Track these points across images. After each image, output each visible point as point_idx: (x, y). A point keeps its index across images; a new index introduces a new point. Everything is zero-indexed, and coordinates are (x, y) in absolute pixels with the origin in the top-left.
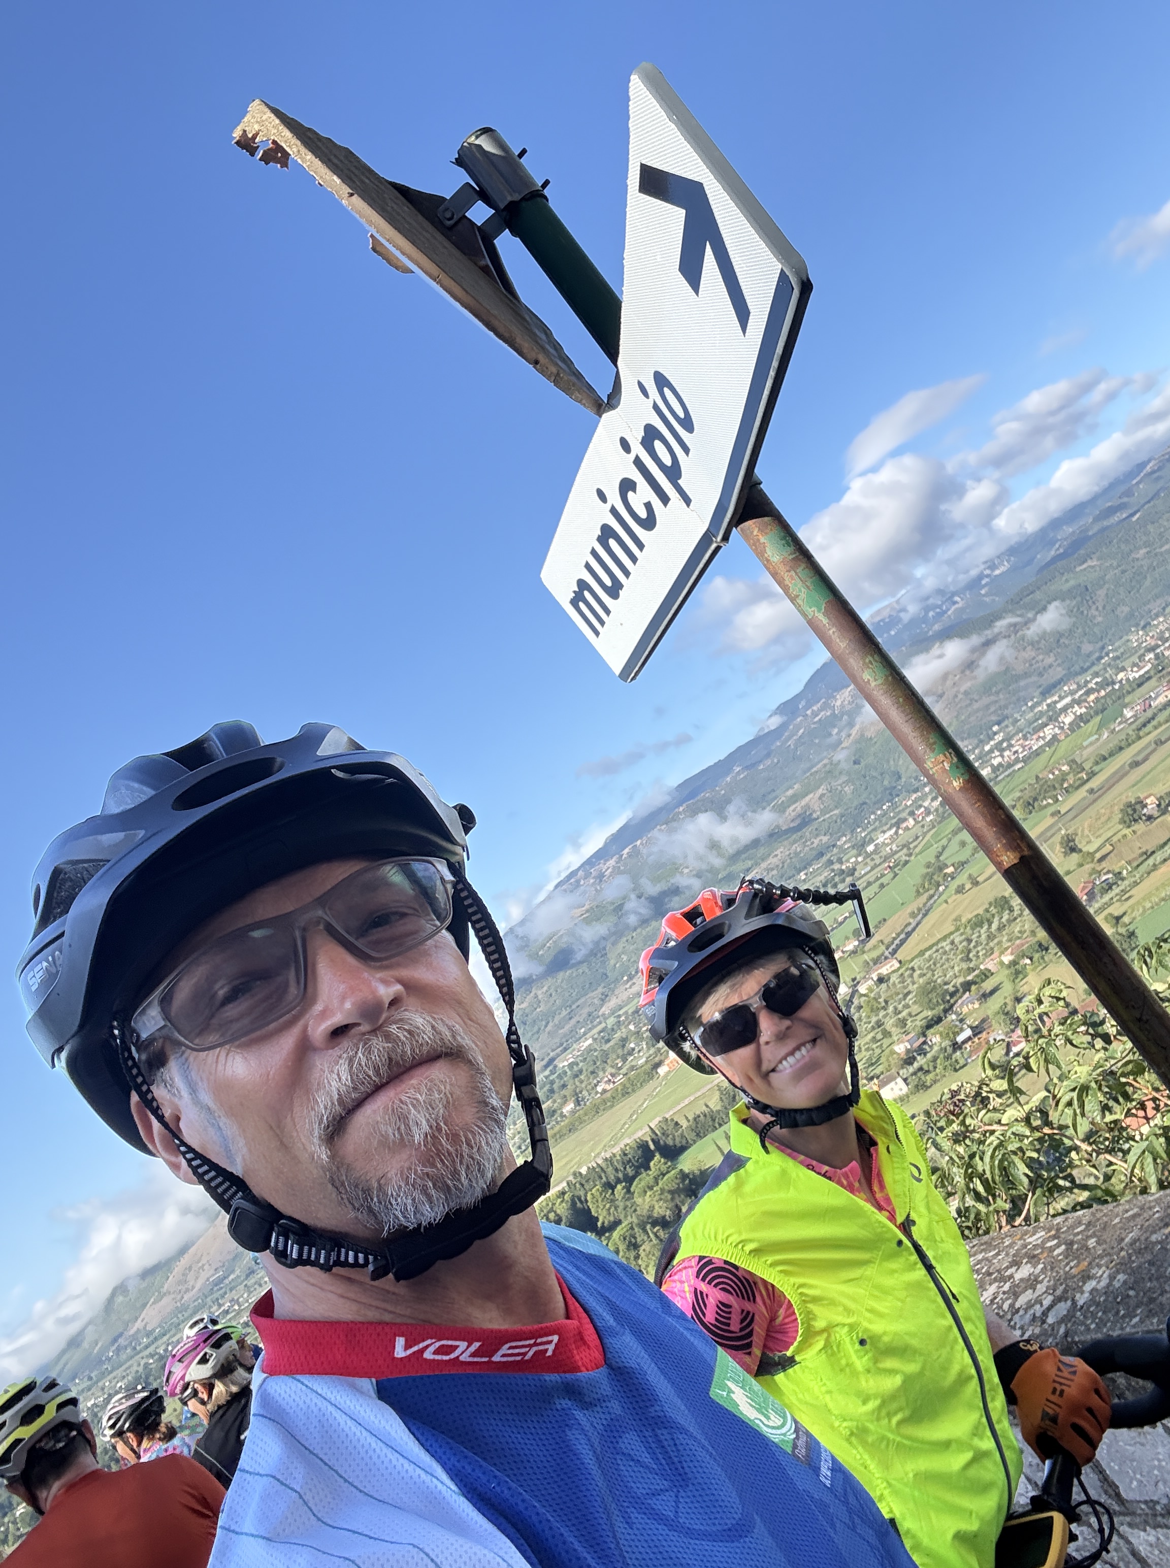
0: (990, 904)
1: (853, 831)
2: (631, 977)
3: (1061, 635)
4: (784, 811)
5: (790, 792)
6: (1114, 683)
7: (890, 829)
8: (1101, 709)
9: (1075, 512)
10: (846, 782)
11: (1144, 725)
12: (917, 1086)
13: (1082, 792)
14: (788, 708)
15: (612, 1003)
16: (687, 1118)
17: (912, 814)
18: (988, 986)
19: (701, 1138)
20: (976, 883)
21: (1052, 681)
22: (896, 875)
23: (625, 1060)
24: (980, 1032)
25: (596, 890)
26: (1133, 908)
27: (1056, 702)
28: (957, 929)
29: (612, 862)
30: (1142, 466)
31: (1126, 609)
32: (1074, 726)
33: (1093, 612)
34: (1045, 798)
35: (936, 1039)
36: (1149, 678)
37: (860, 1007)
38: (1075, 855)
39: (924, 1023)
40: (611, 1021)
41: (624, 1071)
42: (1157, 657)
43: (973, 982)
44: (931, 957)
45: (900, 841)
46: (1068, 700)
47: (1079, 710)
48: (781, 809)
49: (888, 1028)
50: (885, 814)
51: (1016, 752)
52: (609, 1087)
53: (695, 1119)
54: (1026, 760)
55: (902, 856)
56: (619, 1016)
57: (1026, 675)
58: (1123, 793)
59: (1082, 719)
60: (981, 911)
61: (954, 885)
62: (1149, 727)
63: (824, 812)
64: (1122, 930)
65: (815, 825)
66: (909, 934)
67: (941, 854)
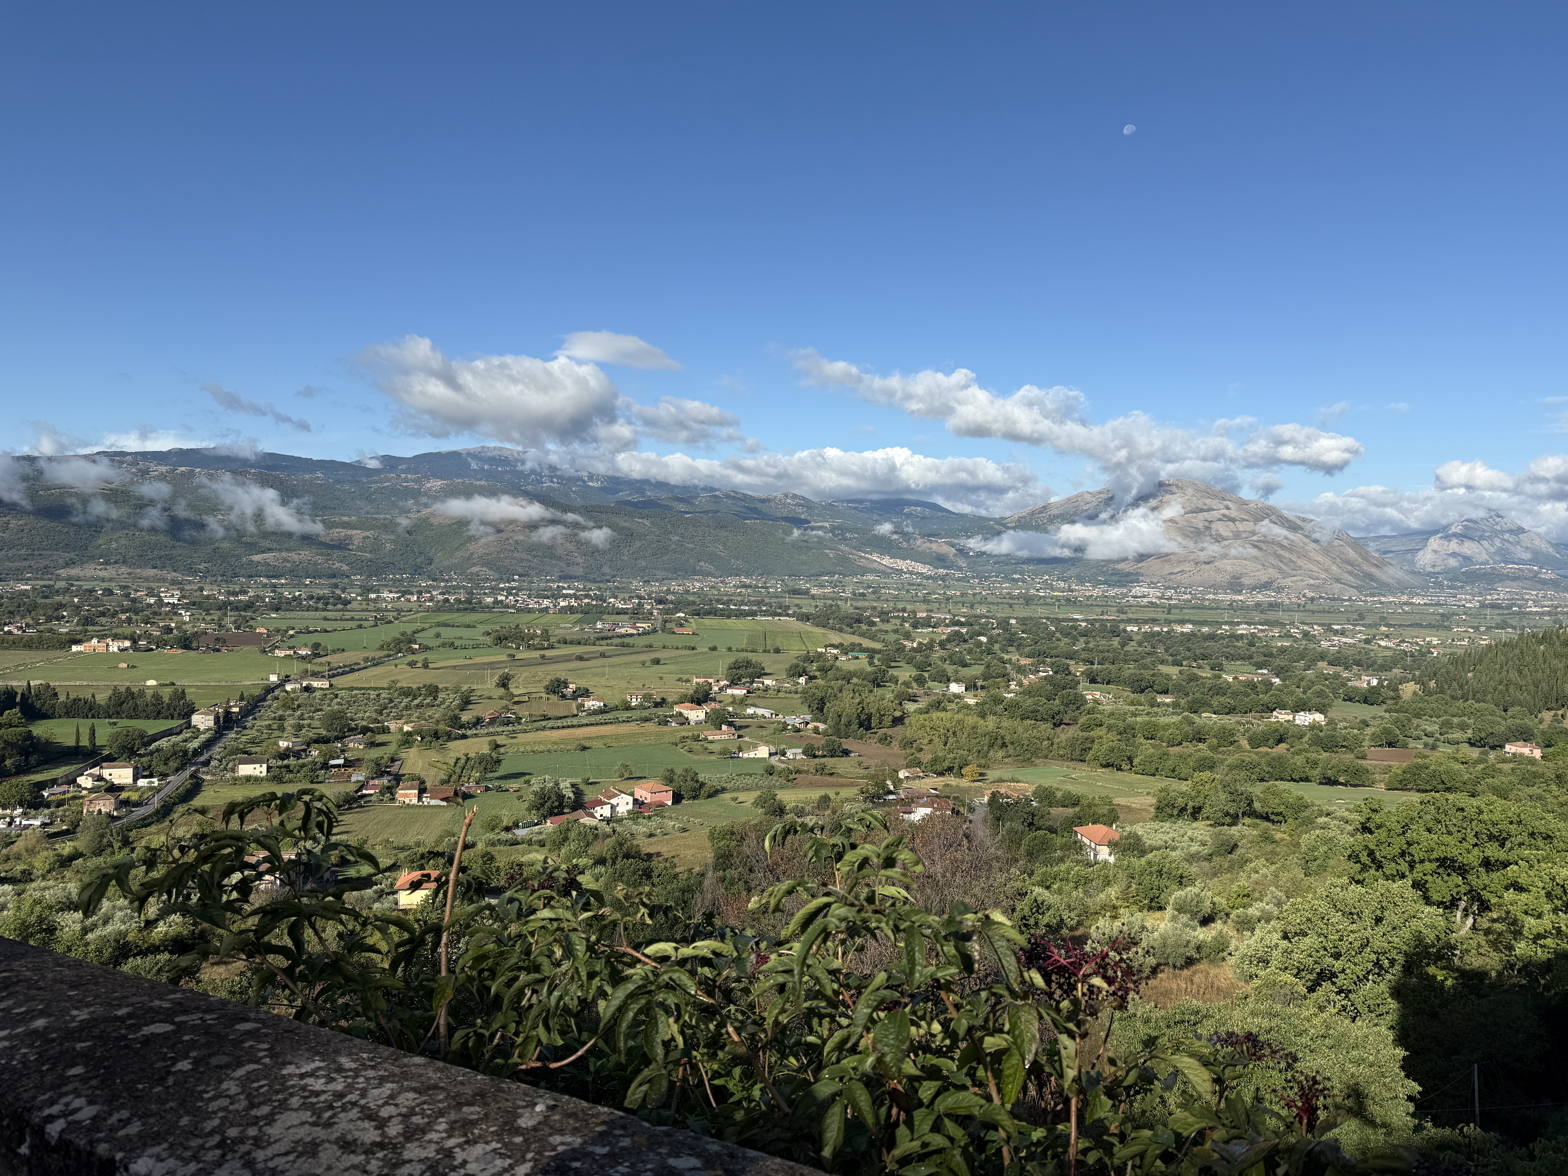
0: (425, 686)
1: (370, 576)
2: (106, 563)
3: (598, 551)
4: (330, 528)
5: (346, 519)
6: (605, 601)
7: (396, 592)
8: (586, 611)
9: (662, 485)
10: (393, 541)
11: (603, 639)
12: (274, 777)
13: (537, 654)
14: (391, 463)
15: (74, 571)
16: (68, 694)
17: (420, 593)
18: (380, 738)
19: (69, 717)
20: (426, 666)
21: (572, 573)
22: (376, 625)
23: (49, 620)
24: (350, 767)
25: (132, 479)
26: (512, 745)
27: (564, 588)
28: (389, 689)
29: (163, 469)
30: (712, 489)
31: (644, 564)
32: (563, 610)
33: (625, 551)
34: (512, 642)
35: (315, 753)
36: (626, 613)
37: (277, 698)
38: (502, 690)
39: (315, 737)
40: (61, 584)
41: (41, 628)
42: (639, 604)
43: (371, 730)
44: (356, 695)
45: (398, 605)
46: (571, 592)
47: (573, 603)
48: (329, 525)
49: (286, 724)
50: (402, 580)
51: (517, 601)
52: (15, 631)
53: (75, 700)
54: (519, 610)
55: (390, 616)
56: (72, 585)
57: (560, 558)
58: (559, 671)
59: (570, 609)
60: (414, 686)
61: (411, 658)
62: (605, 642)
63: (359, 549)
64: (494, 755)
65: (346, 553)
66: (353, 671)
67: (418, 632)
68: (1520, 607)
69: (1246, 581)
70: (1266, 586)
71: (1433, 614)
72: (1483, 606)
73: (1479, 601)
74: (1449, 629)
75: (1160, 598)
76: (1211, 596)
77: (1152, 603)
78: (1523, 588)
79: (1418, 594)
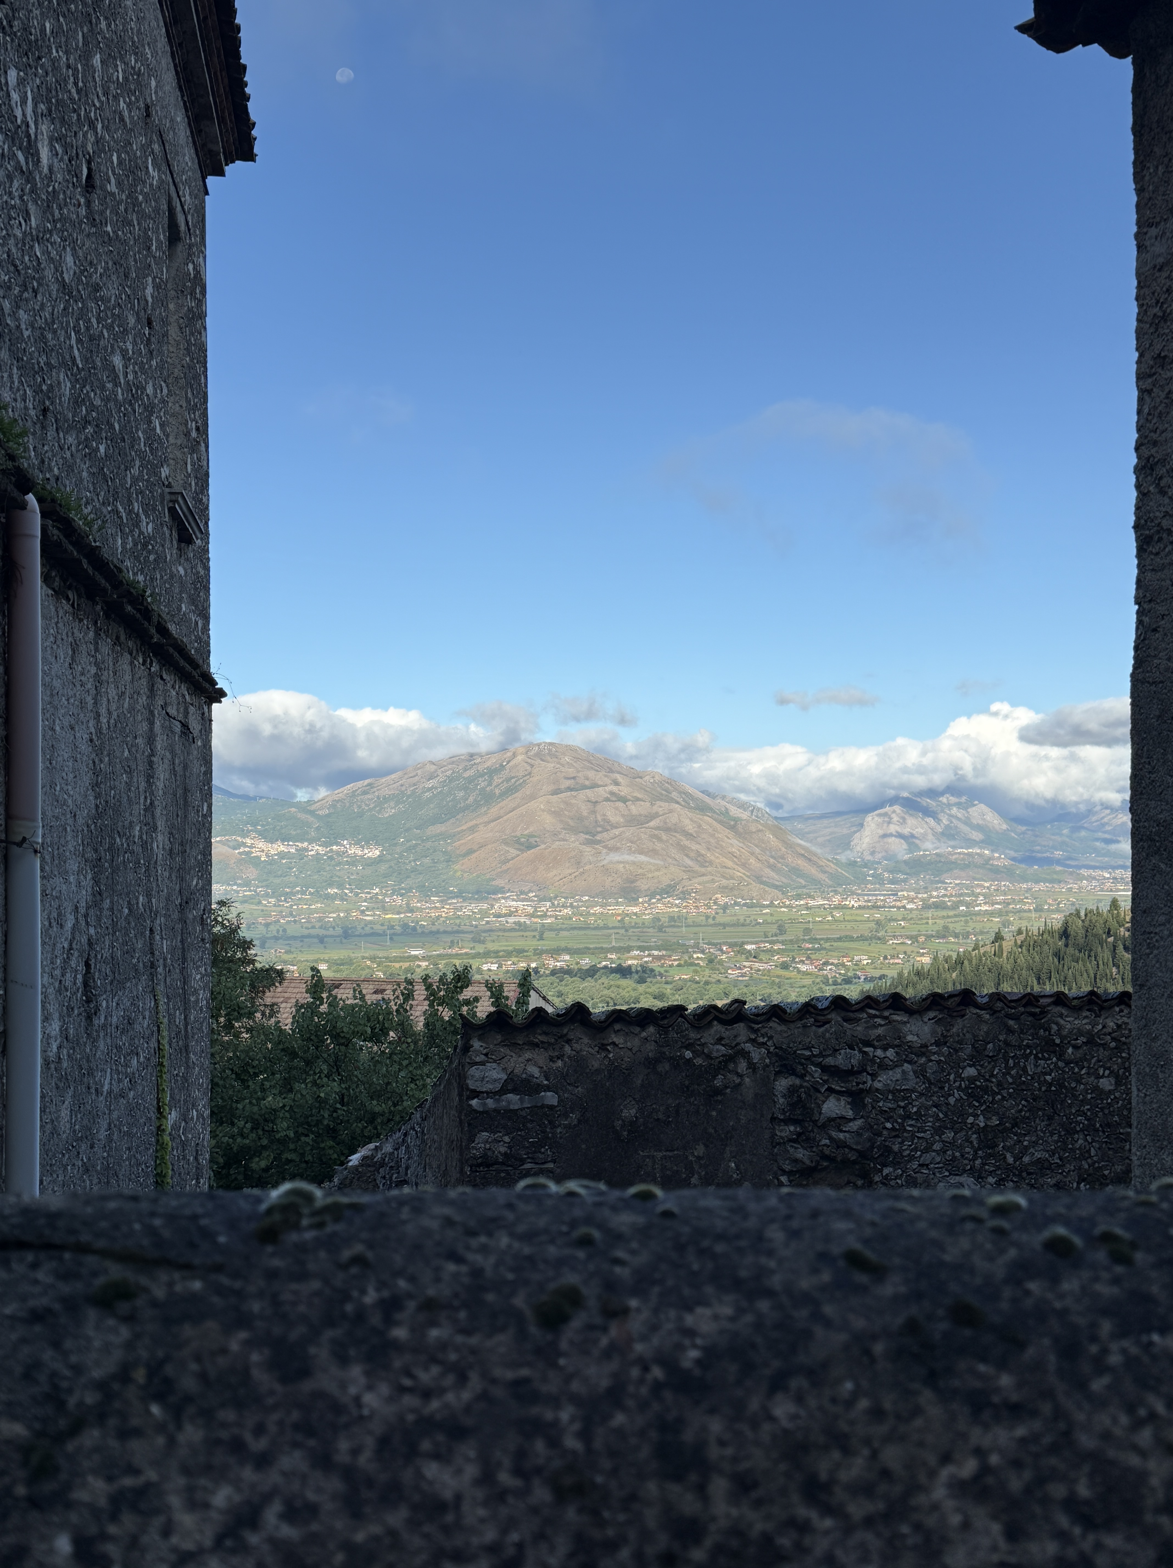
68: (968, 905)
69: (643, 885)
70: (668, 891)
71: (868, 920)
72: (926, 907)
73: (923, 900)
74: (883, 940)
75: (532, 915)
76: (598, 909)
77: (519, 924)
78: (975, 879)
79: (853, 893)
